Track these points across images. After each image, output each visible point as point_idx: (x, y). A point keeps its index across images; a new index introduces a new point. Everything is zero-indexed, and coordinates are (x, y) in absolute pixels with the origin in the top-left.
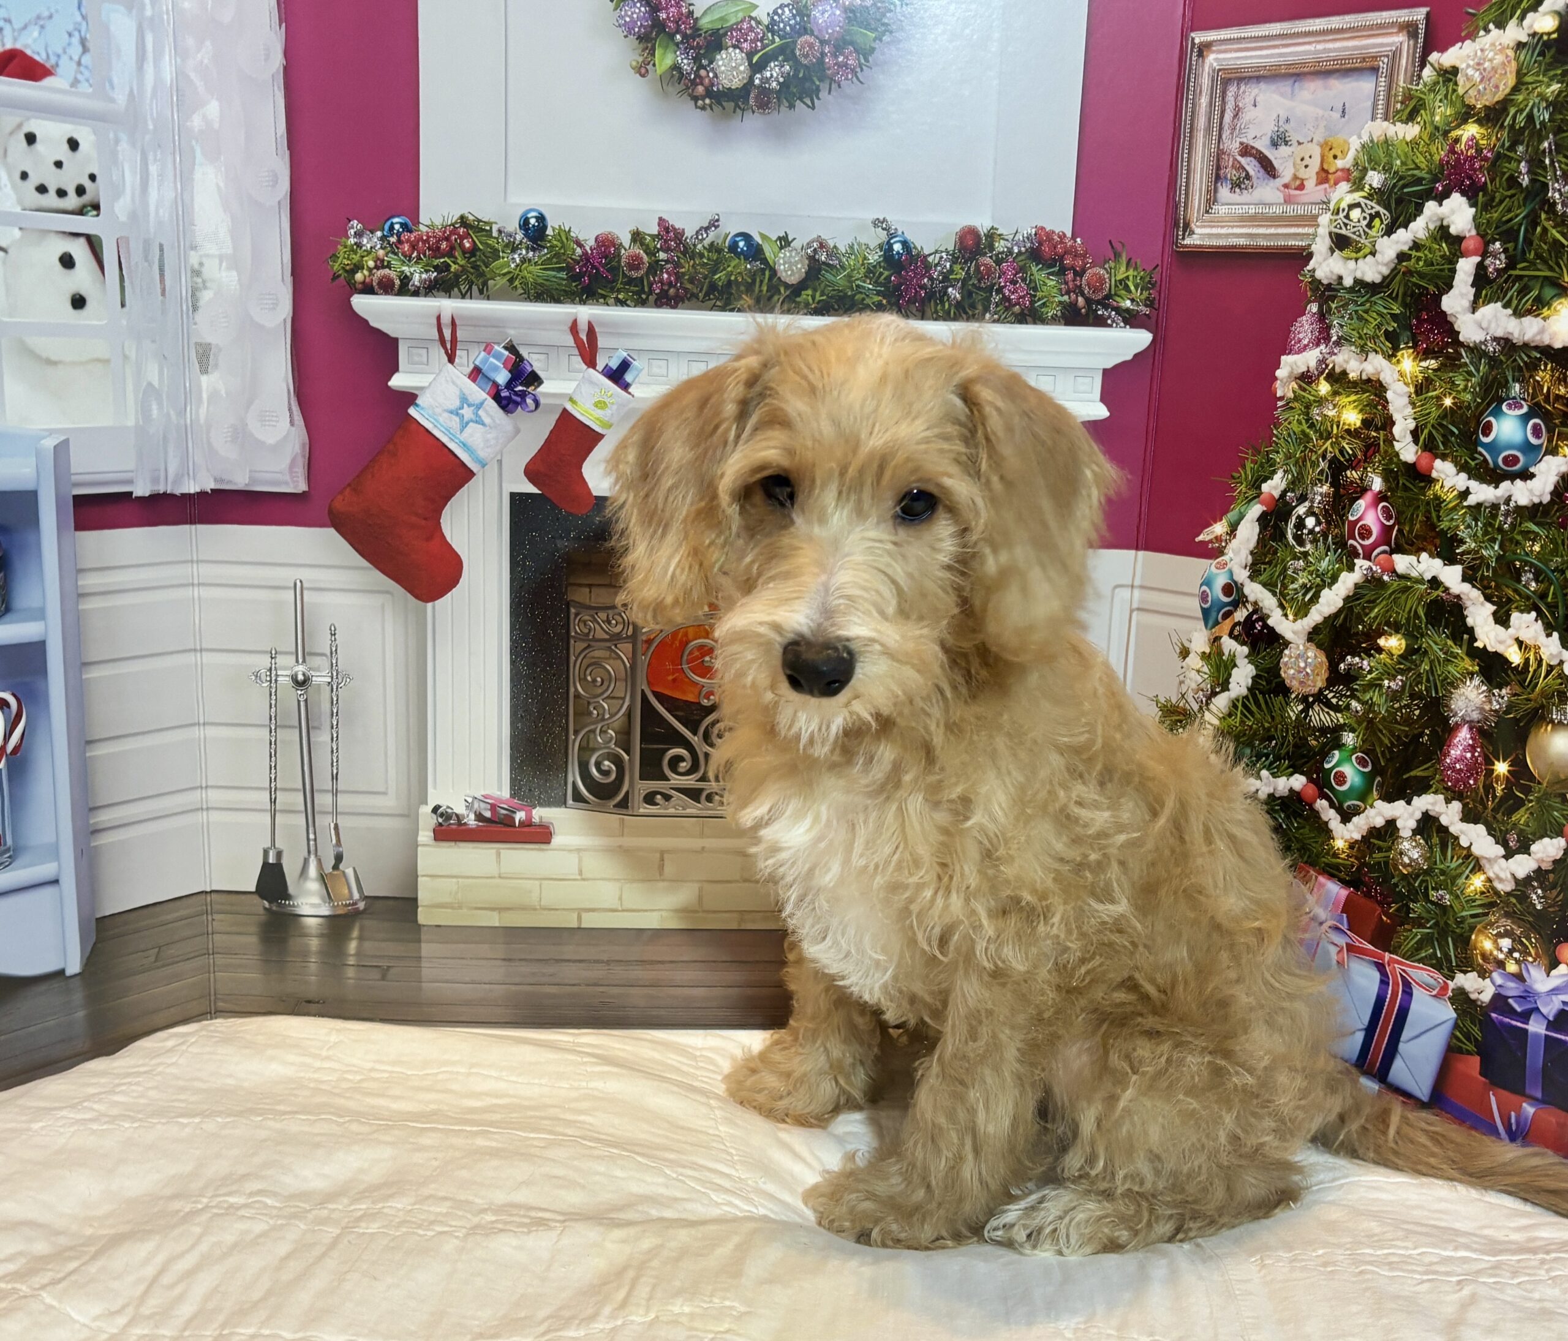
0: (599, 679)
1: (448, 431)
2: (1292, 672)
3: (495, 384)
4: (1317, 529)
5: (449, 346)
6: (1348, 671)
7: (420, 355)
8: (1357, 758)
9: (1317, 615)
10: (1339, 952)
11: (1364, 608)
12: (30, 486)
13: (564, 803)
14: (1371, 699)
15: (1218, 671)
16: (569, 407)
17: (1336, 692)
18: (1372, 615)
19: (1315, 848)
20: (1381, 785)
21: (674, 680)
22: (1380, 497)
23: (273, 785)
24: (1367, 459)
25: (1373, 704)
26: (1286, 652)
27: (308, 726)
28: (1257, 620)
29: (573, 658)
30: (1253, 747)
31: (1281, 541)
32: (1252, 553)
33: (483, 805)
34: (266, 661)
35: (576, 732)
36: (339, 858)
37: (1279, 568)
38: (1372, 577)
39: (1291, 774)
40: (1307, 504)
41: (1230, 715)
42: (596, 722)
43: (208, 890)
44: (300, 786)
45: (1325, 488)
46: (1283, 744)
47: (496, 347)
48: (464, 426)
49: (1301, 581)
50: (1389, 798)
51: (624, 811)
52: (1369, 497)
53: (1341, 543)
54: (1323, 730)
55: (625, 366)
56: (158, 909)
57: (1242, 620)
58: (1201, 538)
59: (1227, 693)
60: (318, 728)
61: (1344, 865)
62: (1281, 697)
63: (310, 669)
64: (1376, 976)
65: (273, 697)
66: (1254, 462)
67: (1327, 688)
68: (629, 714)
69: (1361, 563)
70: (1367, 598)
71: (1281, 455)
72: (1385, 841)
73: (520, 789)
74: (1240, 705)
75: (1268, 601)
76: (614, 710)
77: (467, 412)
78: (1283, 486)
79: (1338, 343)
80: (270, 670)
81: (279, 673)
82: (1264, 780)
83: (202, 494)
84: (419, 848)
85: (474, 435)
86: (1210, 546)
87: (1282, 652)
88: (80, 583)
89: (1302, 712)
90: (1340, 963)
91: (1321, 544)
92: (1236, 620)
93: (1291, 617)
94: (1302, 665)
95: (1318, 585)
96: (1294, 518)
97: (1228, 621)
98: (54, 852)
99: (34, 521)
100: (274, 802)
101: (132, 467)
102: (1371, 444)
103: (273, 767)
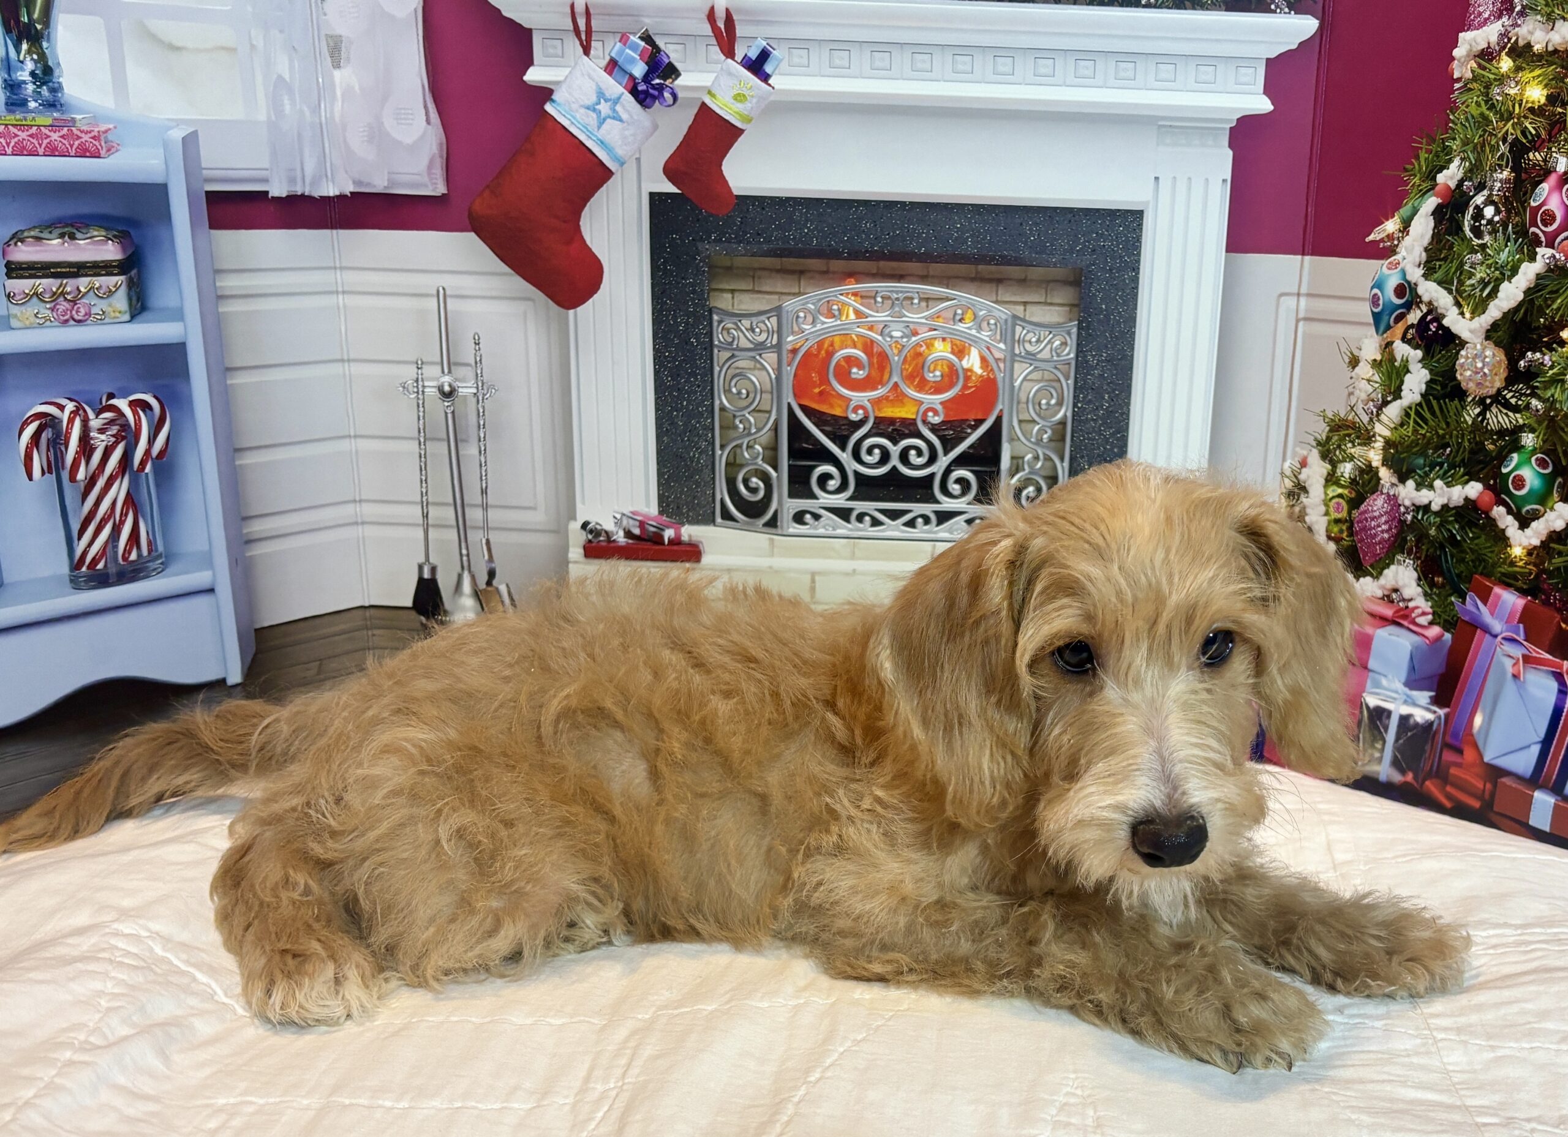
0: (744, 391)
1: (585, 128)
2: (1468, 373)
3: (632, 78)
4: (1497, 219)
5: (583, 37)
6: (1528, 368)
7: (555, 47)
8: (1537, 459)
9: (1495, 311)
10: (1514, 665)
11: (1546, 299)
12: (160, 180)
13: (713, 522)
14: (1553, 396)
15: (1390, 378)
16: (708, 101)
17: (1515, 392)
18: (1555, 306)
19: (1491, 558)
20: (1562, 486)
21: (821, 393)
22: (1565, 179)
23: (425, 498)
24: (1552, 138)
25: (1554, 401)
26: (1463, 353)
27: (456, 439)
28: (1432, 321)
29: (717, 369)
30: (1426, 456)
31: (1457, 234)
32: (1426, 250)
33: (631, 522)
34: (411, 372)
35: (722, 447)
36: (492, 574)
37: (1455, 264)
38: (1556, 265)
39: (1467, 482)
40: (1486, 192)
41: (1402, 425)
42: (742, 437)
43: (367, 604)
44: (451, 500)
45: (1505, 174)
46: (1458, 452)
47: (632, 37)
48: (601, 122)
49: (1478, 276)
51: (773, 531)
52: (1553, 179)
53: (1522, 232)
54: (1501, 433)
55: (764, 55)
56: (318, 621)
57: (1415, 322)
58: (1371, 237)
59: (1399, 401)
60: (464, 441)
61: (1521, 574)
62: (1456, 402)
63: (456, 380)
64: (1554, 685)
65: (421, 409)
66: (1429, 152)
67: (1506, 388)
68: (776, 429)
69: (1544, 253)
70: (1548, 289)
71: (1458, 142)
72: (1565, 545)
73: (668, 505)
74: (1412, 414)
75: (1443, 299)
76: (760, 424)
77: (604, 108)
78: (1460, 175)
79: (1522, 14)
80: (417, 381)
81: (426, 384)
82: (1438, 491)
83: (341, 197)
84: (571, 566)
85: (611, 132)
86: (1381, 245)
87: (1458, 353)
88: (218, 284)
89: (1478, 415)
90: (1516, 677)
91: (1500, 235)
92: (1409, 323)
93: (1468, 315)
94: (1479, 365)
95: (1497, 279)
96: (1471, 209)
97: (1400, 324)
98: (207, 561)
99: (165, 215)
100: (426, 516)
101: (266, 165)
102: (1557, 122)
103: (424, 481)
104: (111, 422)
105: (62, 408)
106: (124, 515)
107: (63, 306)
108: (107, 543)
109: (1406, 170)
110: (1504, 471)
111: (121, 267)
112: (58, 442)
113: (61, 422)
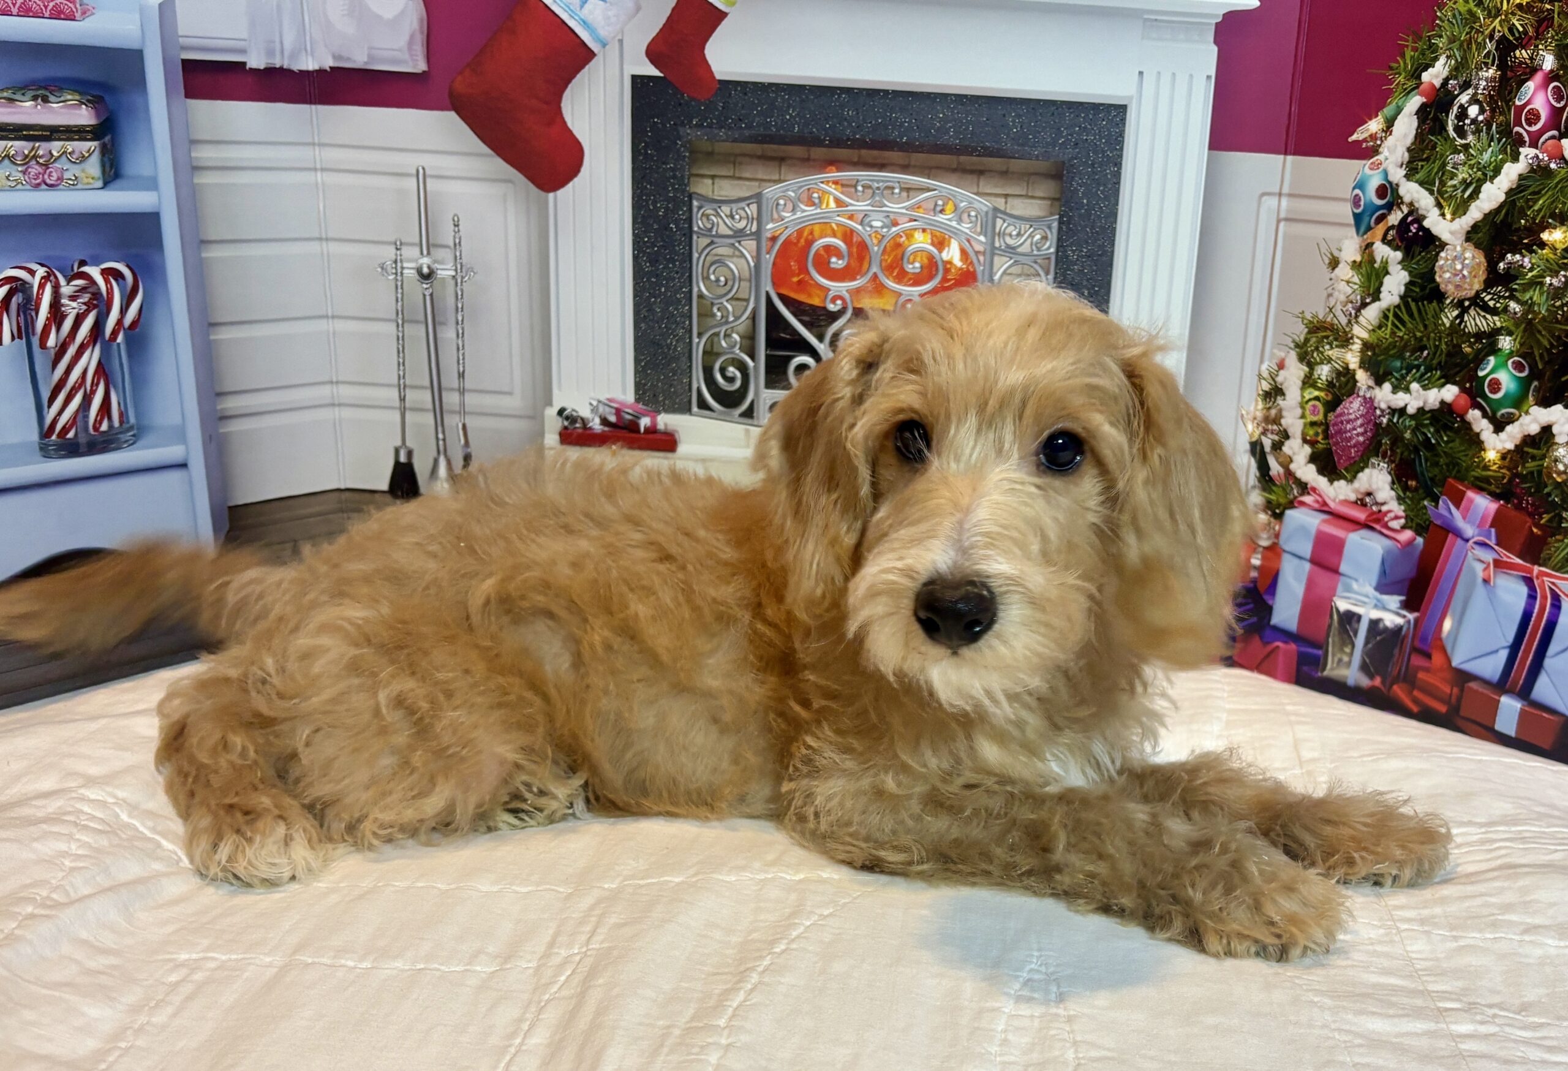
0: (722, 279)
1: (568, 8)
2: (1447, 275)
4: (1481, 118)
6: (1507, 270)
8: (1513, 363)
9: (1476, 212)
10: (1485, 569)
11: (1528, 200)
12: (135, 45)
13: (688, 410)
14: (1531, 298)
15: (1370, 280)
17: (1494, 294)
18: (1536, 208)
19: (1465, 461)
20: (1537, 390)
21: (800, 282)
22: (1552, 77)
23: (402, 381)
24: (1539, 35)
25: (1533, 304)
26: (1443, 254)
28: (1412, 222)
29: (695, 255)
30: (1403, 359)
31: (1440, 134)
32: (1409, 150)
33: (608, 409)
34: (390, 252)
35: (700, 335)
36: (467, 458)
37: (1438, 164)
38: (1539, 166)
39: (1443, 385)
40: (1470, 91)
41: (1380, 327)
42: (719, 325)
43: (343, 487)
44: (427, 383)
45: (1491, 72)
46: (1435, 354)
48: (584, 2)
49: (1460, 177)
50: (1545, 402)
51: (750, 421)
52: (1539, 77)
53: (1506, 131)
54: (1479, 335)
56: (290, 502)
57: (1396, 223)
58: (1354, 137)
59: (1377, 304)
60: (443, 324)
61: (1495, 478)
62: (1435, 304)
63: (435, 261)
64: (1524, 590)
65: (400, 291)
66: (1415, 49)
67: (1484, 290)
68: (754, 317)
69: (1527, 153)
70: (1531, 190)
71: (1444, 40)
72: (1539, 449)
73: (644, 393)
74: (1391, 315)
75: (1424, 200)
76: (738, 314)
78: (1445, 73)
80: (396, 262)
81: (405, 265)
82: (1414, 394)
83: (321, 72)
85: (595, 11)
86: (1364, 145)
87: (1437, 254)
88: (193, 155)
89: (1457, 317)
90: (1486, 581)
91: (1484, 135)
92: (1390, 224)
93: (1448, 216)
94: (1459, 267)
95: (1479, 180)
96: (1455, 108)
97: (1381, 225)
98: (179, 435)
99: (140, 82)
100: (403, 399)
101: (244, 35)
102: (1545, 18)
103: (402, 364)
104: (83, 290)
105: (32, 273)
106: (95, 383)
107: (35, 169)
108: (77, 411)
109: (1391, 68)
110: (1481, 374)
111: (95, 133)
112: (29, 307)
113: (32, 287)
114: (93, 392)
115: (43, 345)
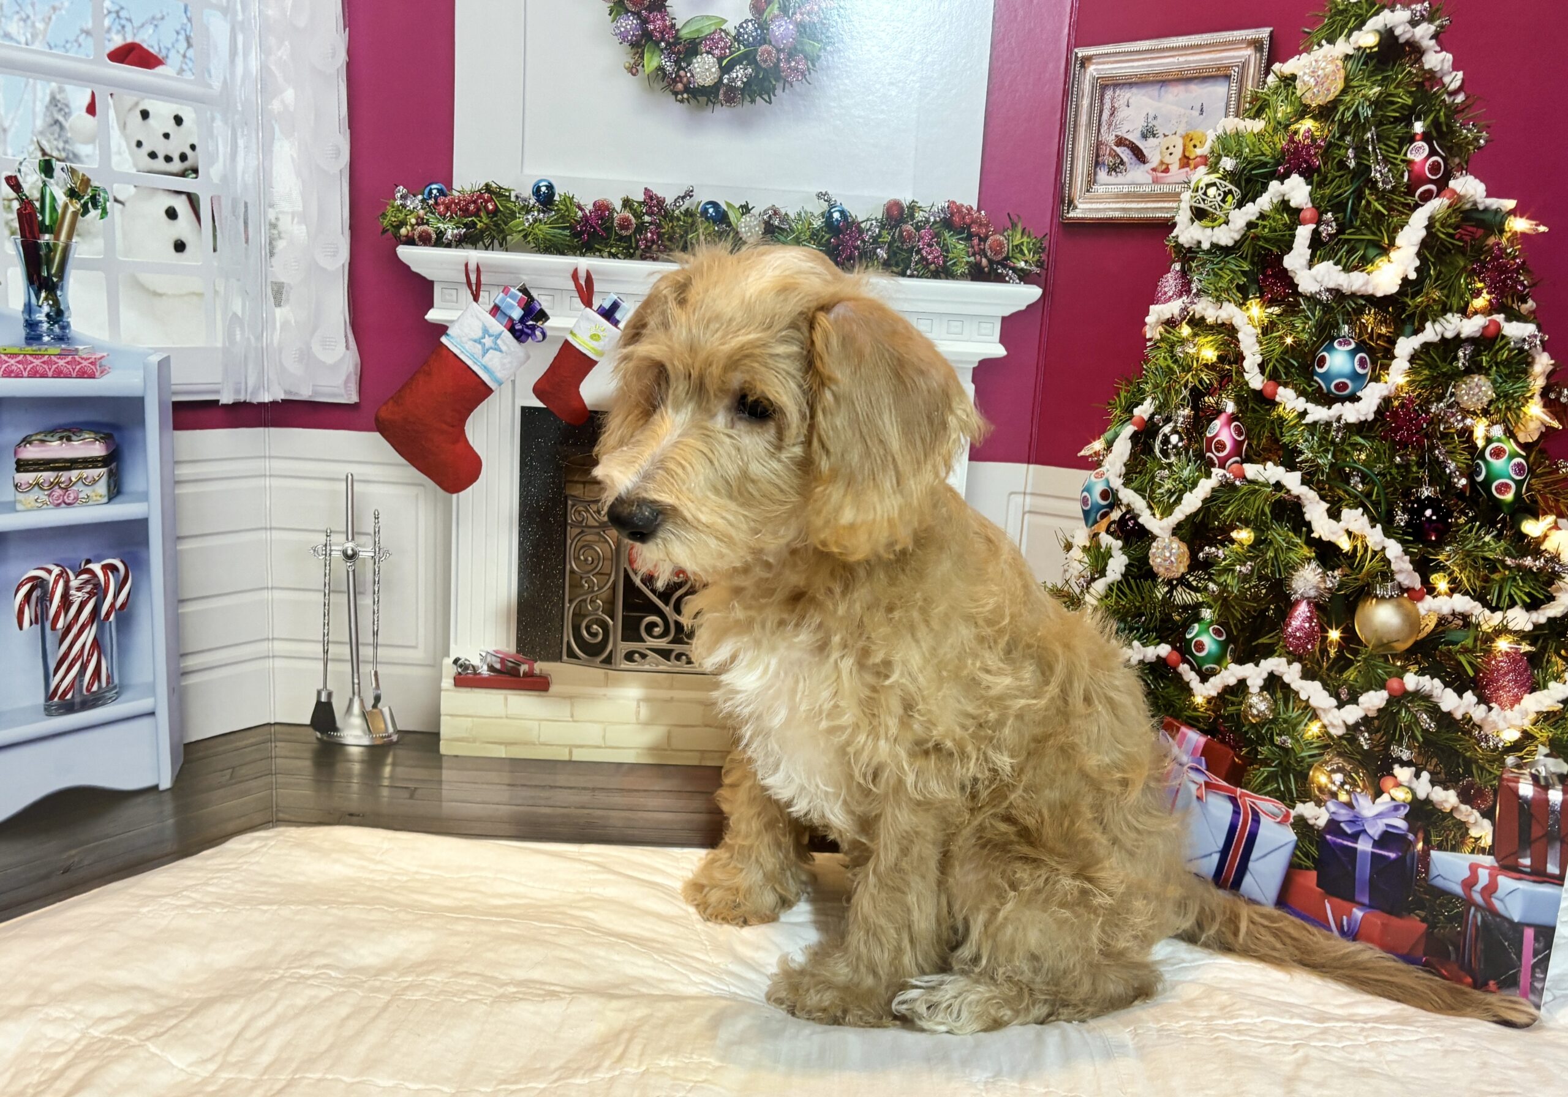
0: (590, 559)
1: (472, 356)
2: (1159, 560)
3: (511, 319)
4: (1180, 444)
5: (474, 288)
6: (1206, 558)
7: (451, 295)
8: (1214, 630)
9: (1180, 514)
10: (1198, 789)
11: (1219, 508)
12: (138, 394)
13: (560, 659)
14: (1225, 581)
15: (1097, 561)
16: (570, 339)
17: (1196, 577)
18: (1227, 513)
19: (1178, 704)
20: (1233, 652)
22: (1233, 418)
23: (326, 639)
24: (1222, 387)
25: (1227, 585)
26: (1154, 544)
27: (355, 592)
28: (1130, 519)
29: (569, 541)
30: (1125, 622)
31: (1149, 454)
32: (1125, 465)
33: (494, 659)
34: (321, 538)
35: (571, 601)
36: (377, 699)
37: (1148, 477)
38: (1226, 482)
39: (1158, 644)
40: (1172, 424)
41: (1106, 597)
42: (586, 593)
43: (271, 722)
44: (347, 639)
45: (1187, 411)
46: (1151, 620)
47: (512, 290)
48: (485, 352)
49: (1166, 487)
50: (1240, 661)
51: (608, 666)
52: (1223, 418)
53: (1200, 455)
54: (1185, 607)
55: (615, 306)
56: (234, 736)
57: (1117, 519)
58: (1082, 453)
59: (1104, 578)
60: (363, 593)
61: (1203, 718)
62: (1149, 581)
63: (358, 545)
64: (1229, 807)
65: (328, 568)
66: (1128, 391)
67: (1188, 573)
68: (614, 587)
69: (1217, 472)
70: (1221, 500)
71: (1150, 385)
72: (1237, 696)
73: (524, 646)
74: (1115, 589)
75: (1139, 503)
76: (601, 585)
77: (488, 341)
78: (1152, 410)
79: (1197, 295)
80: (326, 546)
81: (333, 548)
82: (1136, 649)
83: (274, 403)
84: (442, 693)
85: (493, 360)
86: (1090, 459)
87: (1150, 544)
88: (176, 472)
89: (1167, 593)
90: (1199, 798)
91: (1183, 457)
92: (1112, 520)
93: (1158, 516)
94: (1168, 554)
95: (1181, 490)
96: (1160, 436)
97: (1105, 520)
98: (151, 690)
99: (140, 421)
100: (326, 652)
101: (219, 380)
102: (1225, 376)
103: (327, 624)
104: (86, 582)
105: (49, 572)
106: (91, 655)
107: (58, 493)
108: (75, 678)
109: (1109, 404)
110: (1188, 636)
111: (104, 461)
112: (45, 599)
113: (48, 583)
114: (89, 661)
115: (53, 628)
